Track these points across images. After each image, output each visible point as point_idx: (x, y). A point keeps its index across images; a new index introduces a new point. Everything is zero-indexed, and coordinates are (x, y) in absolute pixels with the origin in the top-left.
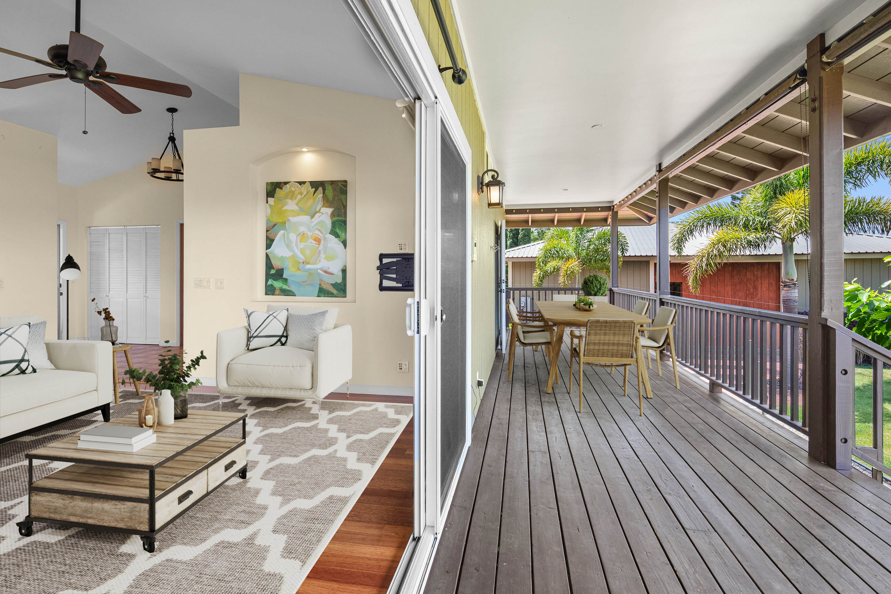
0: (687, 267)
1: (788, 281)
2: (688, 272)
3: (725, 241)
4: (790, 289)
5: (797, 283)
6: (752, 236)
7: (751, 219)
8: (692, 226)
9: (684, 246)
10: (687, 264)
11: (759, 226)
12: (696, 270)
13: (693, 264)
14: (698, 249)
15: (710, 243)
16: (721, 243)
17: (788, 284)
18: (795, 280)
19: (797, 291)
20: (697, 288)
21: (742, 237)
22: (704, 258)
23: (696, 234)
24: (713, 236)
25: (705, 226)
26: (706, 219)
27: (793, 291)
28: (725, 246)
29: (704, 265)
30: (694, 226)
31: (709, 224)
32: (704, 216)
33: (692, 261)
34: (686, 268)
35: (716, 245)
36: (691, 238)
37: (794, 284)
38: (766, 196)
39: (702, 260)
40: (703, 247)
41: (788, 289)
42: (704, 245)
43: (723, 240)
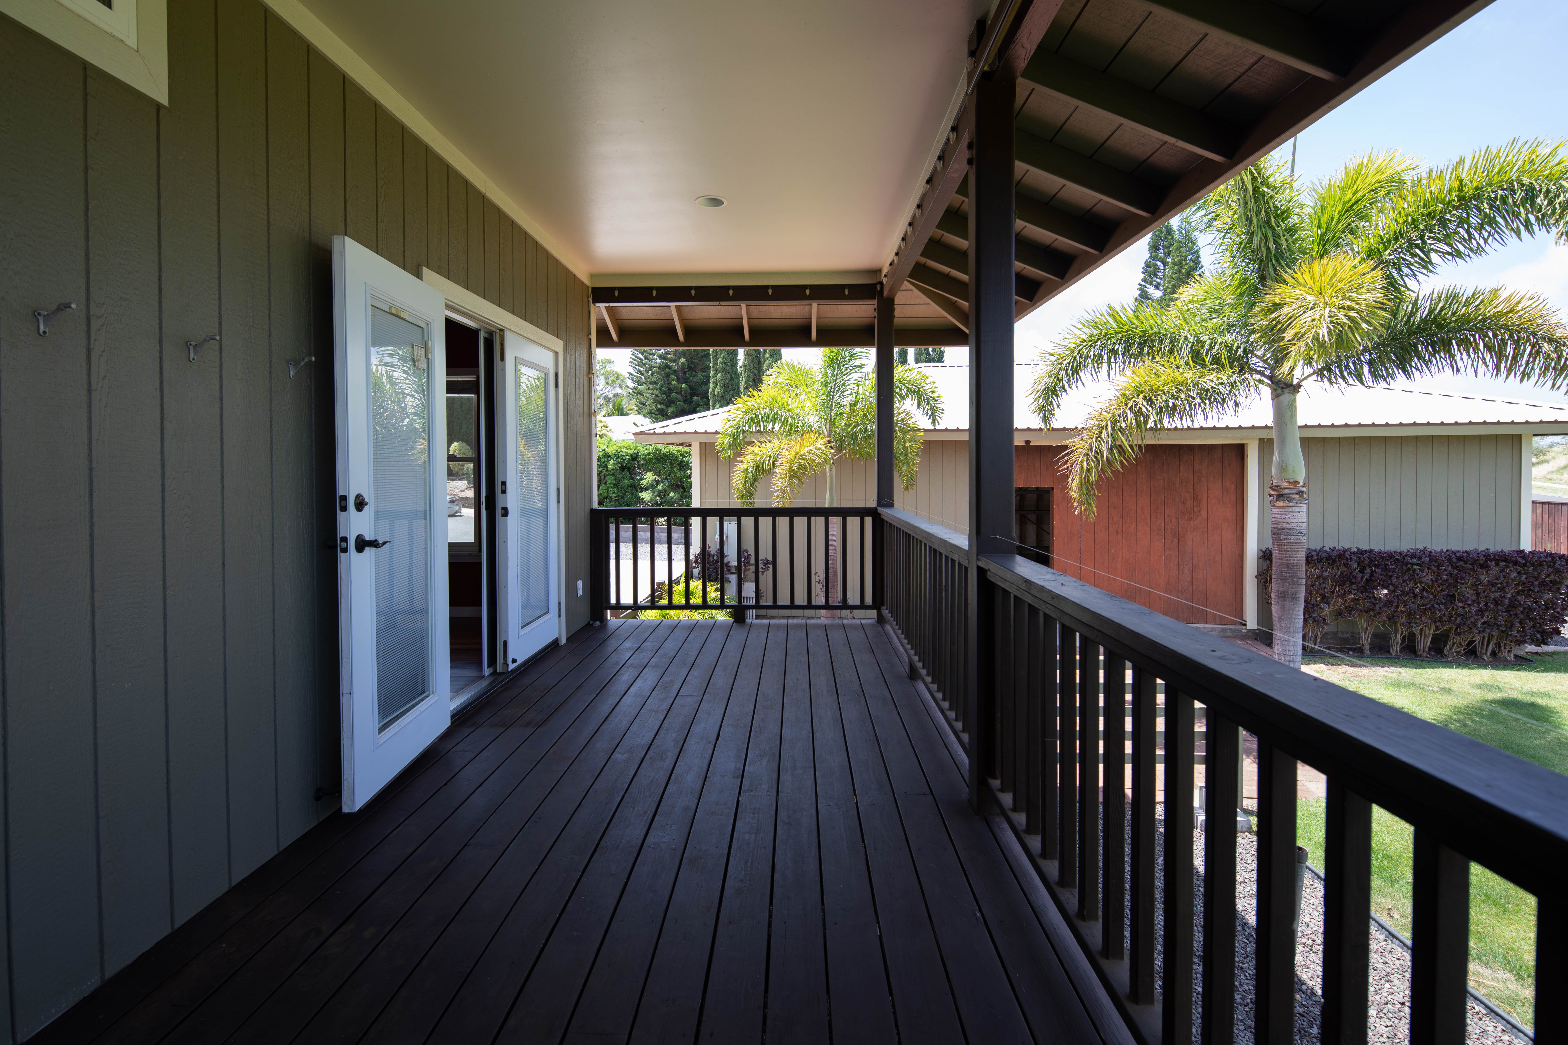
0: (1067, 454)
1: (1286, 485)
2: (1069, 465)
3: (1151, 390)
4: (1291, 504)
5: (1304, 489)
6: (1211, 377)
7: (1205, 338)
8: (1078, 358)
9: (1058, 406)
10: (1065, 447)
11: (1224, 354)
12: (1087, 459)
13: (1078, 445)
14: (1090, 410)
15: (1118, 394)
16: (1141, 396)
17: (1286, 491)
18: (1301, 484)
19: (1304, 509)
20: (1090, 504)
21: (1189, 381)
22: (1104, 431)
23: (1085, 375)
24: (1124, 379)
25: (1105, 357)
26: (1109, 339)
27: (1296, 509)
28: (1150, 402)
29: (1104, 448)
30: (1081, 357)
31: (1113, 352)
32: (1103, 333)
33: (1077, 439)
34: (1063, 457)
35: (1129, 399)
36: (1074, 386)
37: (1300, 493)
38: (1243, 282)
39: (1099, 437)
40: (1102, 406)
41: (1287, 504)
42: (1102, 400)
43: (1147, 388)
